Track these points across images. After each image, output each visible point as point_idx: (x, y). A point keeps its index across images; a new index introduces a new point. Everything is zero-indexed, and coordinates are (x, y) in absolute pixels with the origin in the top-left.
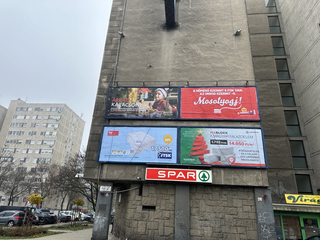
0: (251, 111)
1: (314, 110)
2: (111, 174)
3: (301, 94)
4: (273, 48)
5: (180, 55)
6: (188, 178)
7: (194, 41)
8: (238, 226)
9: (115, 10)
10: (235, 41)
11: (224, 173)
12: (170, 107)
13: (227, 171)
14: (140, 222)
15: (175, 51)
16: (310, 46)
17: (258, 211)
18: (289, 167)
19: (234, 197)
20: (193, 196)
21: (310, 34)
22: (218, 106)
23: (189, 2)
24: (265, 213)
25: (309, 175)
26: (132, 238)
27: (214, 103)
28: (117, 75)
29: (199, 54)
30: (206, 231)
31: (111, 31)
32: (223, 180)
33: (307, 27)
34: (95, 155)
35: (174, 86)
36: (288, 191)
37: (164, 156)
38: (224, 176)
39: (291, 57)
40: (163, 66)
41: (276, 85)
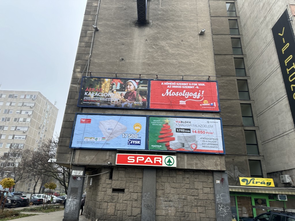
0: (212, 104)
1: (266, 104)
2: (83, 159)
3: (255, 89)
4: (233, 48)
5: (150, 50)
6: (155, 162)
7: (163, 39)
8: (199, 206)
9: (90, 5)
10: (200, 40)
11: (187, 158)
12: (140, 98)
13: (190, 156)
14: (109, 204)
15: (146, 47)
16: (263, 47)
17: (216, 193)
18: (243, 154)
19: (195, 180)
20: (159, 179)
21: (264, 37)
22: (183, 98)
23: (159, 2)
24: (222, 194)
25: (260, 161)
26: (102, 219)
27: (180, 95)
28: (90, 66)
29: (167, 51)
30: (170, 211)
31: (86, 24)
32: (186, 164)
33: (262, 31)
34: (68, 141)
35: (144, 78)
36: (242, 175)
37: (134, 143)
38: (187, 161)
39: (247, 57)
40: (134, 59)
41: (234, 80)
